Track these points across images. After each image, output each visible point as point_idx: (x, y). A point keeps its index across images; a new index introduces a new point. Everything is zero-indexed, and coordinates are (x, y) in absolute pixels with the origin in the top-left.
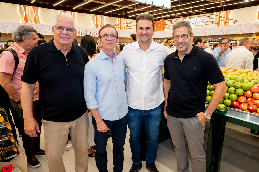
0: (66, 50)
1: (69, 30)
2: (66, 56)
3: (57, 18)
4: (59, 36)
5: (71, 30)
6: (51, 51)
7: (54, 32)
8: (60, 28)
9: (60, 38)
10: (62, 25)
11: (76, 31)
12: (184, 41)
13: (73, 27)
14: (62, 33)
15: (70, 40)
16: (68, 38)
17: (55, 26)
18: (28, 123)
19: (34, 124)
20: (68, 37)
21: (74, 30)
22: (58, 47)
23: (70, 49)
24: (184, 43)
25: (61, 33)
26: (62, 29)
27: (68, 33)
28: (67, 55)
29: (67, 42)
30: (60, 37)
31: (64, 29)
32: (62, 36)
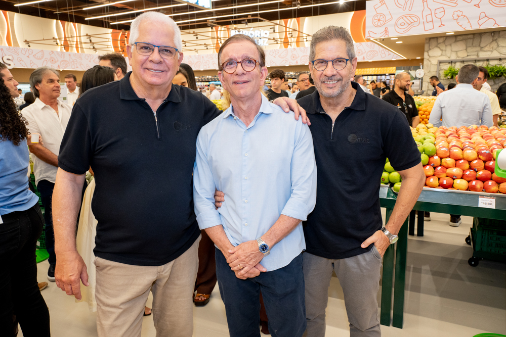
0: (158, 97)
1: (166, 53)
2: (155, 113)
3: (138, 24)
4: (142, 65)
5: (170, 52)
6: (123, 100)
7: (131, 57)
8: (146, 48)
9: (144, 71)
10: (150, 42)
11: (182, 54)
12: (338, 72)
13: (174, 44)
14: (150, 59)
15: (167, 74)
16: (163, 71)
17: (133, 43)
18: (64, 263)
19: (77, 266)
20: (162, 68)
21: (177, 50)
22: (140, 93)
23: (166, 96)
24: (339, 77)
25: (148, 58)
26: (150, 49)
27: (162, 60)
28: (159, 111)
29: (161, 80)
30: (145, 68)
31: (153, 50)
32: (149, 65)
